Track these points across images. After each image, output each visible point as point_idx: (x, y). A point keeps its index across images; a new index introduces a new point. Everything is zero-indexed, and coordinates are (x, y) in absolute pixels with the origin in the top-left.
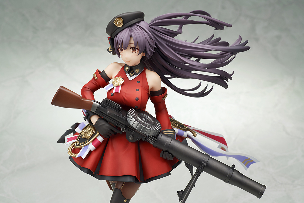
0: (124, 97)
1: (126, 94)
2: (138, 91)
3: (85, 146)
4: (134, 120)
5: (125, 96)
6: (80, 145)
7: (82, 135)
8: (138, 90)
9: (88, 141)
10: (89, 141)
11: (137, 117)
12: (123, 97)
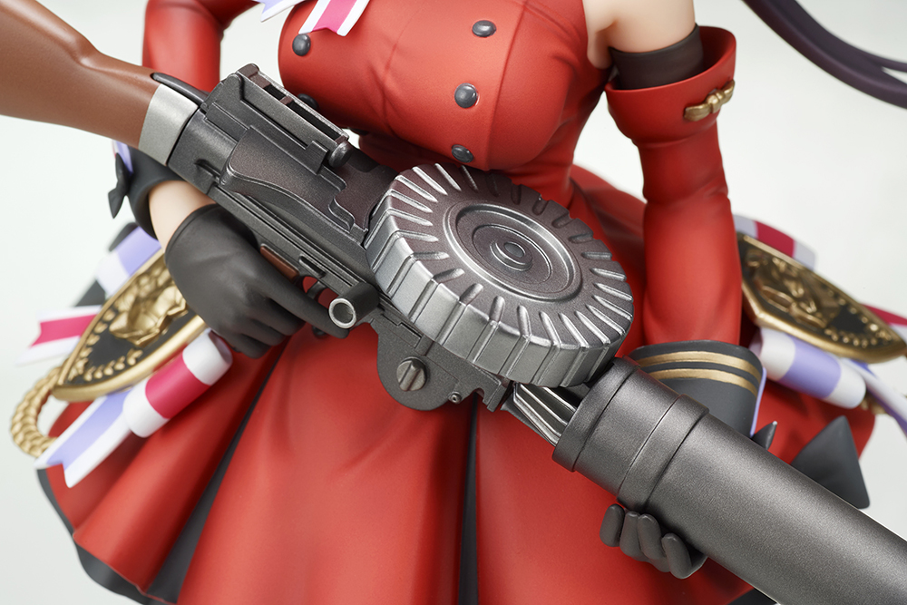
0: (381, 70)
1: (395, 47)
2: (485, 35)
3: (112, 393)
4: (422, 273)
5: (388, 67)
6: (87, 384)
7: (117, 313)
8: (486, 28)
9: (132, 361)
10: (138, 360)
11: (449, 251)
12: (373, 72)
